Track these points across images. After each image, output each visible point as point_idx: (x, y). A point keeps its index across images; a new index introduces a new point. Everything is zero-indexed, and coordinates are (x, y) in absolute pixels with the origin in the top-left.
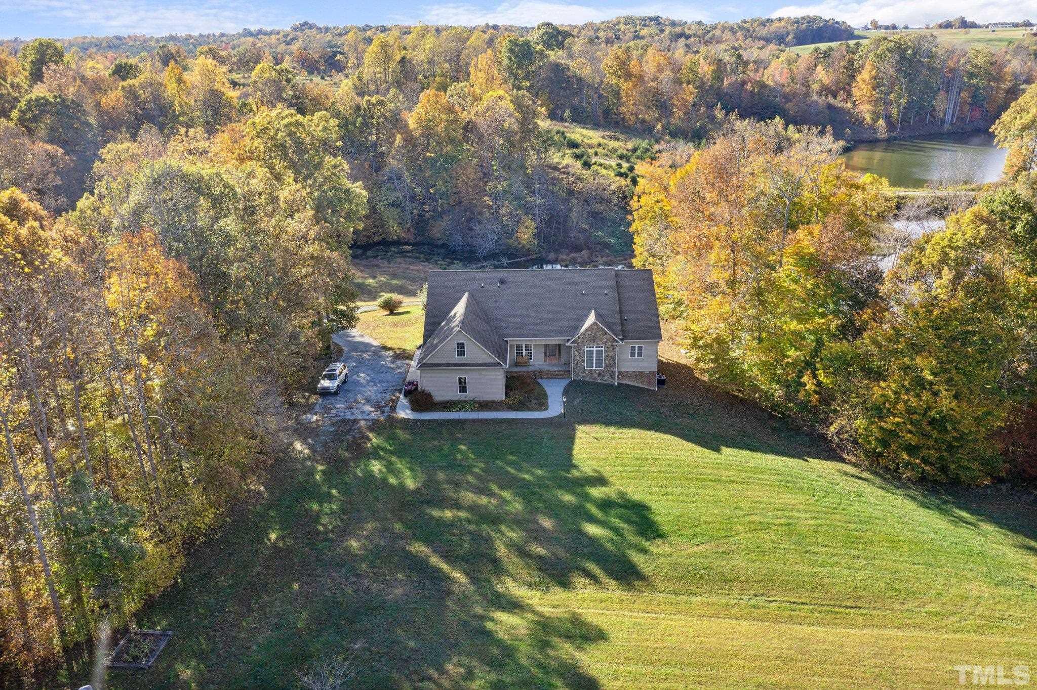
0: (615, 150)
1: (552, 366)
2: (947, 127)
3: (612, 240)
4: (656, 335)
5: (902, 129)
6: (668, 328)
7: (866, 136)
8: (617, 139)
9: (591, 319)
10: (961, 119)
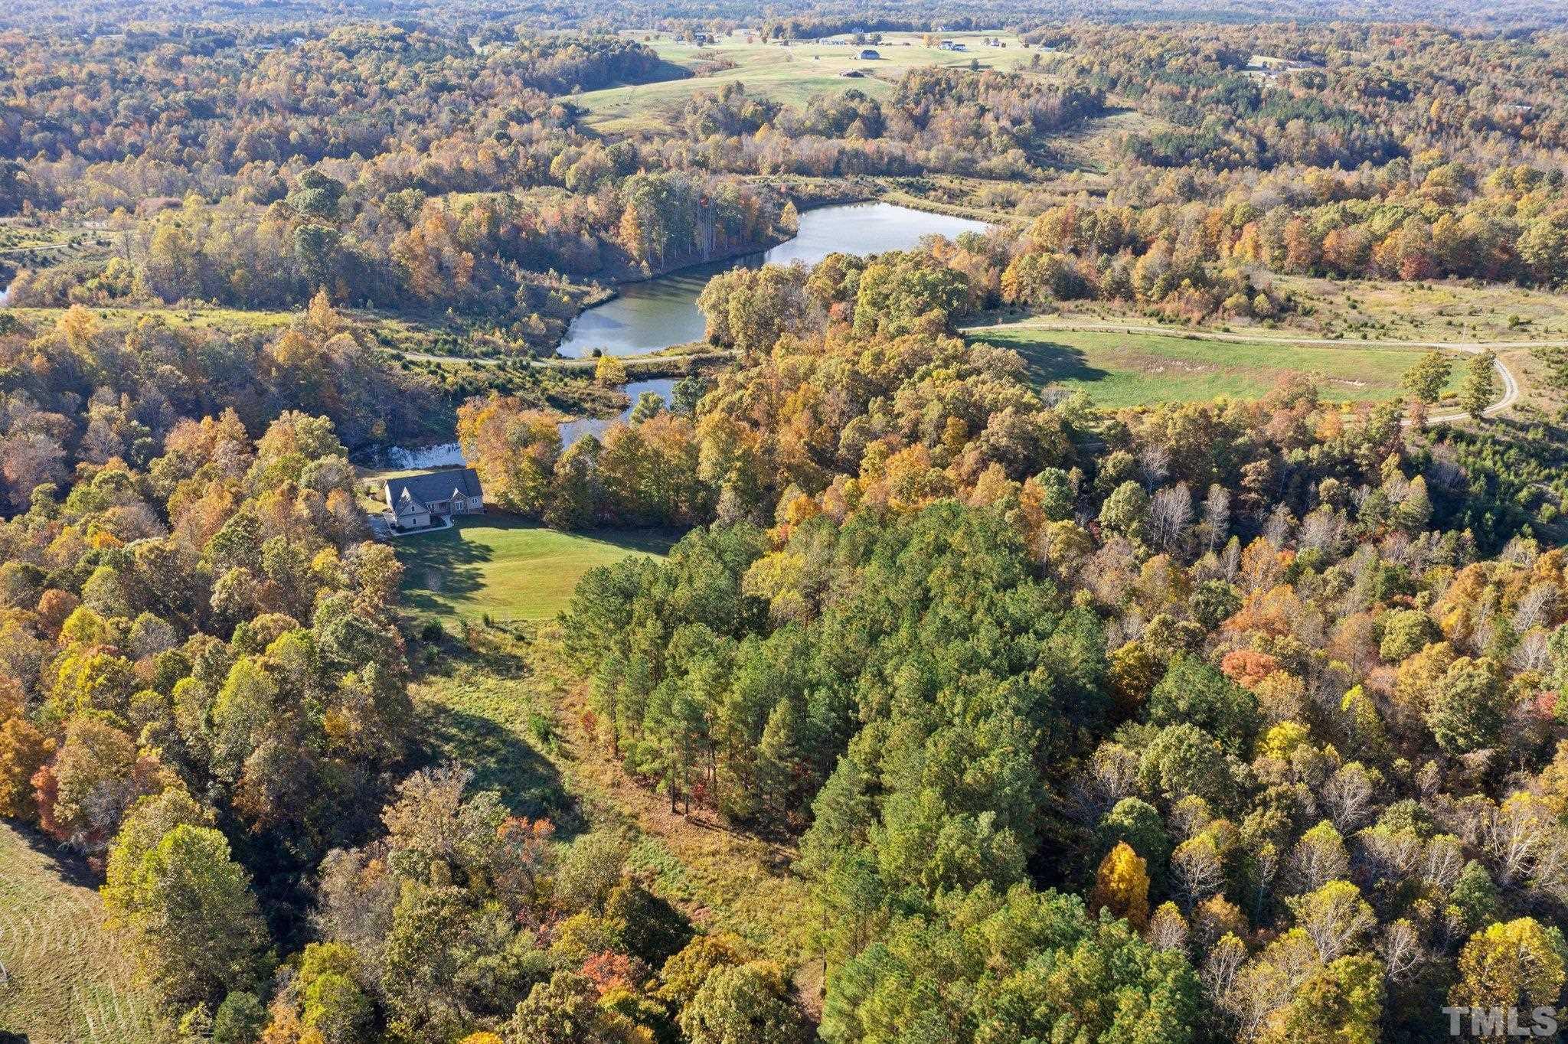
0: (420, 343)
1: (443, 510)
2: (706, 258)
3: (436, 428)
4: (481, 494)
5: (667, 263)
6: (484, 487)
7: (634, 277)
8: (419, 330)
9: (456, 491)
10: (720, 246)
